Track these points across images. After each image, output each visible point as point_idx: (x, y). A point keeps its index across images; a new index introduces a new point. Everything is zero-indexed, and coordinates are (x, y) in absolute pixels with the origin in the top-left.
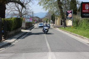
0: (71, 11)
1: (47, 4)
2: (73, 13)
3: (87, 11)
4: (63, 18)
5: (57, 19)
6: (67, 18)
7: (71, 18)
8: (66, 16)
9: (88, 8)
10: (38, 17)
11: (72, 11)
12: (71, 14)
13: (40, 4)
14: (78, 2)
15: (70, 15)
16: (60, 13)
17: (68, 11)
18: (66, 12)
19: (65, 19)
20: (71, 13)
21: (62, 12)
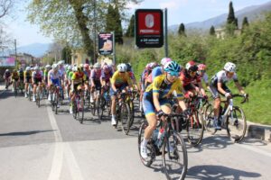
0: (109, 35)
2: (116, 41)
3: (151, 31)
4: (91, 53)
5: (76, 57)
6: (100, 52)
7: (111, 52)
8: (97, 47)
9: (152, 24)
10: (30, 56)
11: (112, 36)
12: (109, 42)
14: (123, 14)
15: (108, 45)
16: (82, 44)
17: (102, 36)
18: (97, 39)
19: (97, 56)
20: (110, 39)
21: (87, 40)
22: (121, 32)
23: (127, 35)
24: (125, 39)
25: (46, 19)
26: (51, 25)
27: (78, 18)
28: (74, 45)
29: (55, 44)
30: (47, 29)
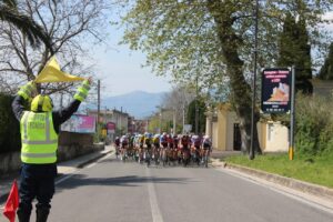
0: (283, 74)
1: (168, 44)
2: (297, 86)
4: (245, 110)
5: (215, 119)
6: (264, 108)
7: (286, 107)
10: (126, 115)
11: (289, 76)
12: (283, 88)
13: (132, 39)
15: (280, 94)
17: (269, 74)
18: (259, 83)
19: (257, 117)
20: (286, 81)
21: (239, 83)
22: (310, 71)
23: (322, 76)
24: (316, 84)
25: (161, 40)
26: (170, 52)
27: (223, 38)
28: (213, 93)
29: (174, 94)
30: (161, 60)
